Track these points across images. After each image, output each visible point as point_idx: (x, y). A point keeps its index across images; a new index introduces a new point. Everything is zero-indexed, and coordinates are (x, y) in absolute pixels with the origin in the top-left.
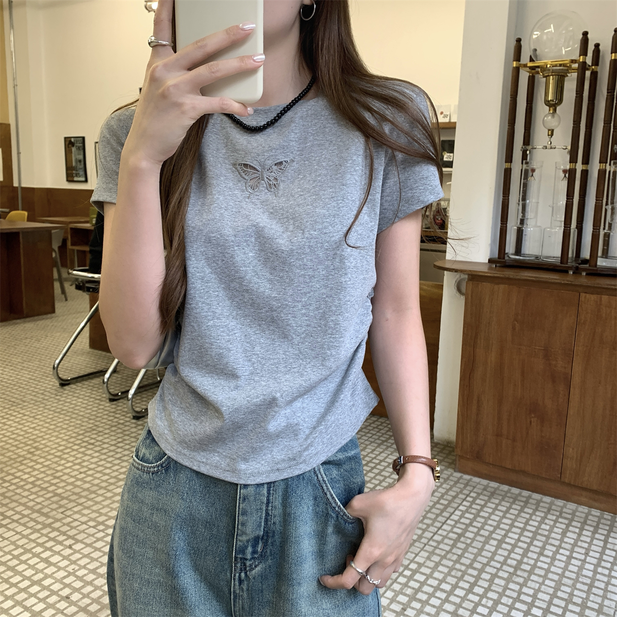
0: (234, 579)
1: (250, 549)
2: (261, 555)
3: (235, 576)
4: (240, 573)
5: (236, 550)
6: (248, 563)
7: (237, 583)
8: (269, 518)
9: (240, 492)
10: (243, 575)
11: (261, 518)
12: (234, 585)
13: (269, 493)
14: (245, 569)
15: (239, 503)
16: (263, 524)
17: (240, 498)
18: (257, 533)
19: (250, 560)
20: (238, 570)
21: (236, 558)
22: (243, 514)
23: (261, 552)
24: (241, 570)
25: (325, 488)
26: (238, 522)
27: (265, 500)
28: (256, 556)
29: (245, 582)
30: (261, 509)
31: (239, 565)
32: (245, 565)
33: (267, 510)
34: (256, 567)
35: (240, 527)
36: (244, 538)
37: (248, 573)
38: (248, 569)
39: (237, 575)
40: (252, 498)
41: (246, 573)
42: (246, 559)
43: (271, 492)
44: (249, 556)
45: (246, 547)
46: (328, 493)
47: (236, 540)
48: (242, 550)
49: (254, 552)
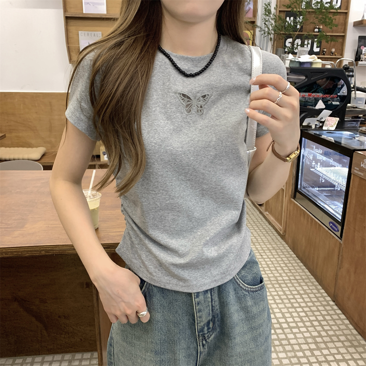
0: (200, 346)
1: (206, 328)
2: (213, 329)
3: (199, 344)
4: (202, 342)
5: (198, 331)
6: (206, 336)
7: (202, 347)
8: (214, 308)
9: (195, 301)
10: (204, 342)
11: (209, 310)
12: (200, 348)
13: (211, 295)
14: (205, 338)
15: (196, 307)
16: (211, 313)
17: (195, 303)
18: (209, 318)
19: (207, 333)
20: (201, 341)
21: (198, 335)
22: (199, 312)
23: (213, 327)
24: (202, 339)
25: (238, 282)
26: (197, 316)
27: (210, 300)
28: (210, 330)
29: (206, 345)
30: (208, 305)
31: (201, 338)
32: (204, 336)
33: (212, 304)
34: (211, 336)
35: (198, 319)
36: (202, 324)
37: (207, 340)
38: (206, 338)
39: (201, 343)
40: (203, 302)
41: (206, 340)
42: (205, 334)
43: (213, 294)
44: (206, 332)
45: (204, 328)
46: (241, 284)
47: (197, 327)
48: (202, 330)
49: (208, 329)
